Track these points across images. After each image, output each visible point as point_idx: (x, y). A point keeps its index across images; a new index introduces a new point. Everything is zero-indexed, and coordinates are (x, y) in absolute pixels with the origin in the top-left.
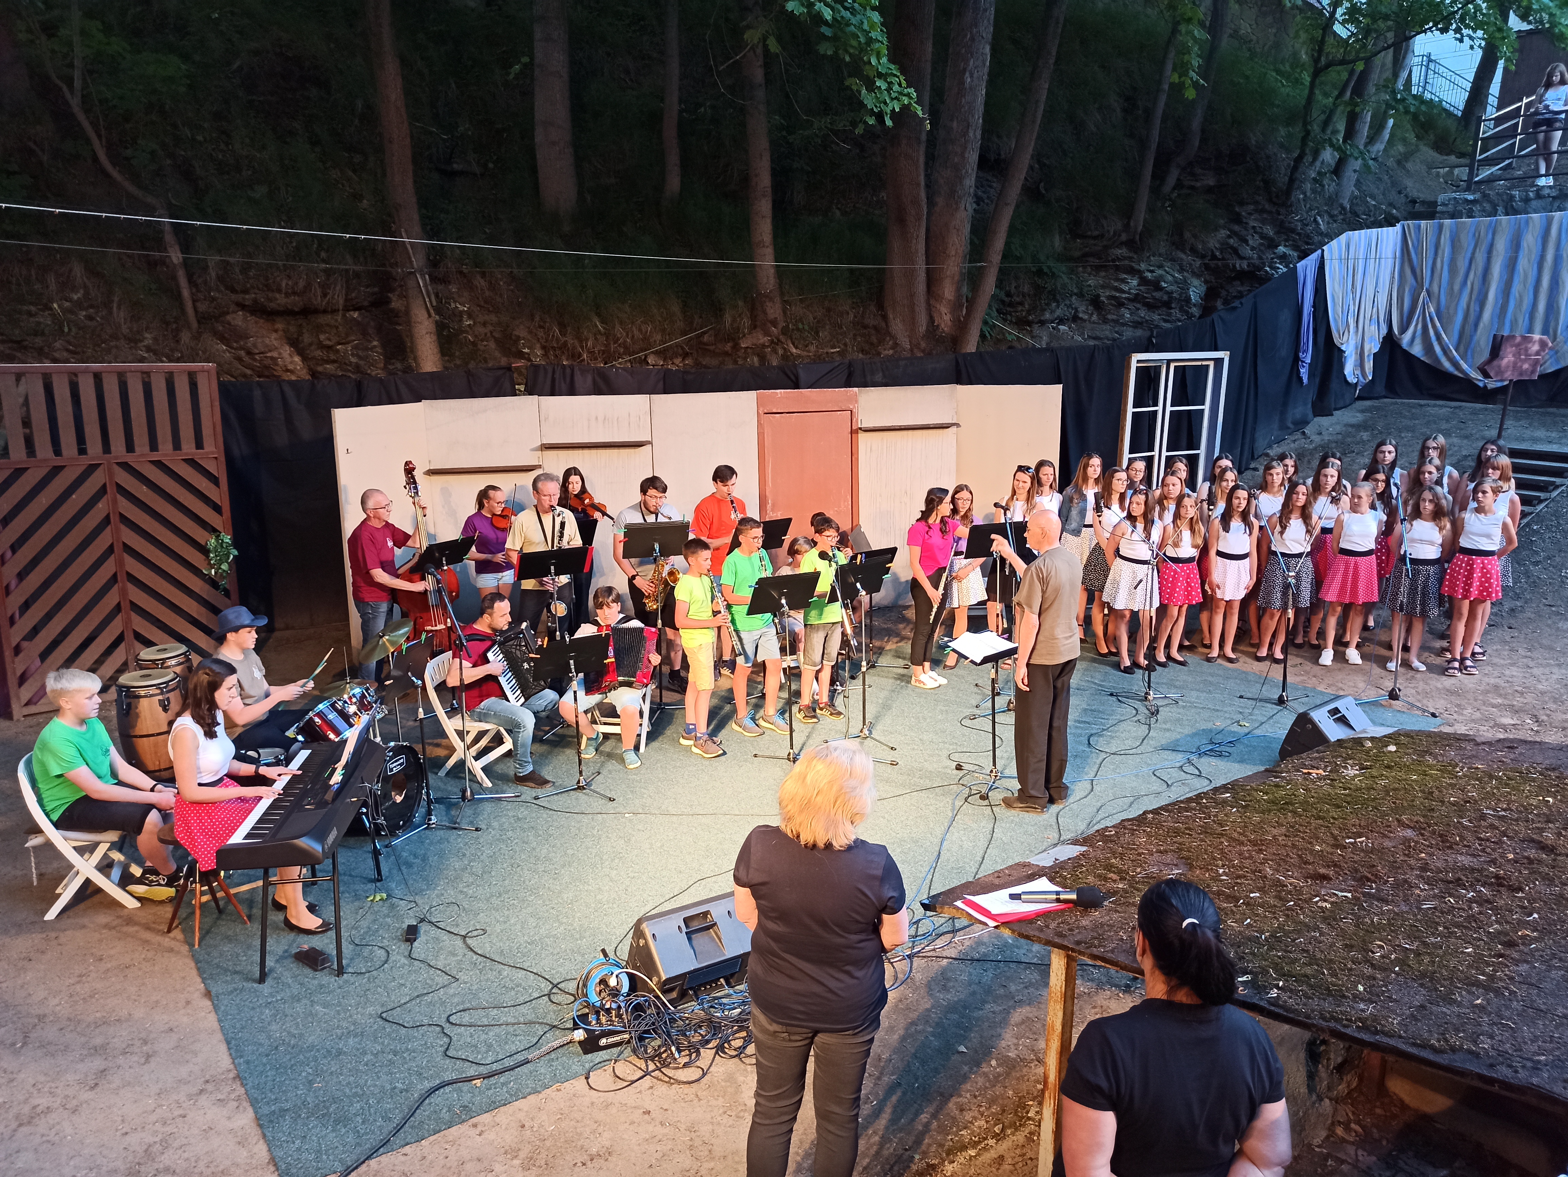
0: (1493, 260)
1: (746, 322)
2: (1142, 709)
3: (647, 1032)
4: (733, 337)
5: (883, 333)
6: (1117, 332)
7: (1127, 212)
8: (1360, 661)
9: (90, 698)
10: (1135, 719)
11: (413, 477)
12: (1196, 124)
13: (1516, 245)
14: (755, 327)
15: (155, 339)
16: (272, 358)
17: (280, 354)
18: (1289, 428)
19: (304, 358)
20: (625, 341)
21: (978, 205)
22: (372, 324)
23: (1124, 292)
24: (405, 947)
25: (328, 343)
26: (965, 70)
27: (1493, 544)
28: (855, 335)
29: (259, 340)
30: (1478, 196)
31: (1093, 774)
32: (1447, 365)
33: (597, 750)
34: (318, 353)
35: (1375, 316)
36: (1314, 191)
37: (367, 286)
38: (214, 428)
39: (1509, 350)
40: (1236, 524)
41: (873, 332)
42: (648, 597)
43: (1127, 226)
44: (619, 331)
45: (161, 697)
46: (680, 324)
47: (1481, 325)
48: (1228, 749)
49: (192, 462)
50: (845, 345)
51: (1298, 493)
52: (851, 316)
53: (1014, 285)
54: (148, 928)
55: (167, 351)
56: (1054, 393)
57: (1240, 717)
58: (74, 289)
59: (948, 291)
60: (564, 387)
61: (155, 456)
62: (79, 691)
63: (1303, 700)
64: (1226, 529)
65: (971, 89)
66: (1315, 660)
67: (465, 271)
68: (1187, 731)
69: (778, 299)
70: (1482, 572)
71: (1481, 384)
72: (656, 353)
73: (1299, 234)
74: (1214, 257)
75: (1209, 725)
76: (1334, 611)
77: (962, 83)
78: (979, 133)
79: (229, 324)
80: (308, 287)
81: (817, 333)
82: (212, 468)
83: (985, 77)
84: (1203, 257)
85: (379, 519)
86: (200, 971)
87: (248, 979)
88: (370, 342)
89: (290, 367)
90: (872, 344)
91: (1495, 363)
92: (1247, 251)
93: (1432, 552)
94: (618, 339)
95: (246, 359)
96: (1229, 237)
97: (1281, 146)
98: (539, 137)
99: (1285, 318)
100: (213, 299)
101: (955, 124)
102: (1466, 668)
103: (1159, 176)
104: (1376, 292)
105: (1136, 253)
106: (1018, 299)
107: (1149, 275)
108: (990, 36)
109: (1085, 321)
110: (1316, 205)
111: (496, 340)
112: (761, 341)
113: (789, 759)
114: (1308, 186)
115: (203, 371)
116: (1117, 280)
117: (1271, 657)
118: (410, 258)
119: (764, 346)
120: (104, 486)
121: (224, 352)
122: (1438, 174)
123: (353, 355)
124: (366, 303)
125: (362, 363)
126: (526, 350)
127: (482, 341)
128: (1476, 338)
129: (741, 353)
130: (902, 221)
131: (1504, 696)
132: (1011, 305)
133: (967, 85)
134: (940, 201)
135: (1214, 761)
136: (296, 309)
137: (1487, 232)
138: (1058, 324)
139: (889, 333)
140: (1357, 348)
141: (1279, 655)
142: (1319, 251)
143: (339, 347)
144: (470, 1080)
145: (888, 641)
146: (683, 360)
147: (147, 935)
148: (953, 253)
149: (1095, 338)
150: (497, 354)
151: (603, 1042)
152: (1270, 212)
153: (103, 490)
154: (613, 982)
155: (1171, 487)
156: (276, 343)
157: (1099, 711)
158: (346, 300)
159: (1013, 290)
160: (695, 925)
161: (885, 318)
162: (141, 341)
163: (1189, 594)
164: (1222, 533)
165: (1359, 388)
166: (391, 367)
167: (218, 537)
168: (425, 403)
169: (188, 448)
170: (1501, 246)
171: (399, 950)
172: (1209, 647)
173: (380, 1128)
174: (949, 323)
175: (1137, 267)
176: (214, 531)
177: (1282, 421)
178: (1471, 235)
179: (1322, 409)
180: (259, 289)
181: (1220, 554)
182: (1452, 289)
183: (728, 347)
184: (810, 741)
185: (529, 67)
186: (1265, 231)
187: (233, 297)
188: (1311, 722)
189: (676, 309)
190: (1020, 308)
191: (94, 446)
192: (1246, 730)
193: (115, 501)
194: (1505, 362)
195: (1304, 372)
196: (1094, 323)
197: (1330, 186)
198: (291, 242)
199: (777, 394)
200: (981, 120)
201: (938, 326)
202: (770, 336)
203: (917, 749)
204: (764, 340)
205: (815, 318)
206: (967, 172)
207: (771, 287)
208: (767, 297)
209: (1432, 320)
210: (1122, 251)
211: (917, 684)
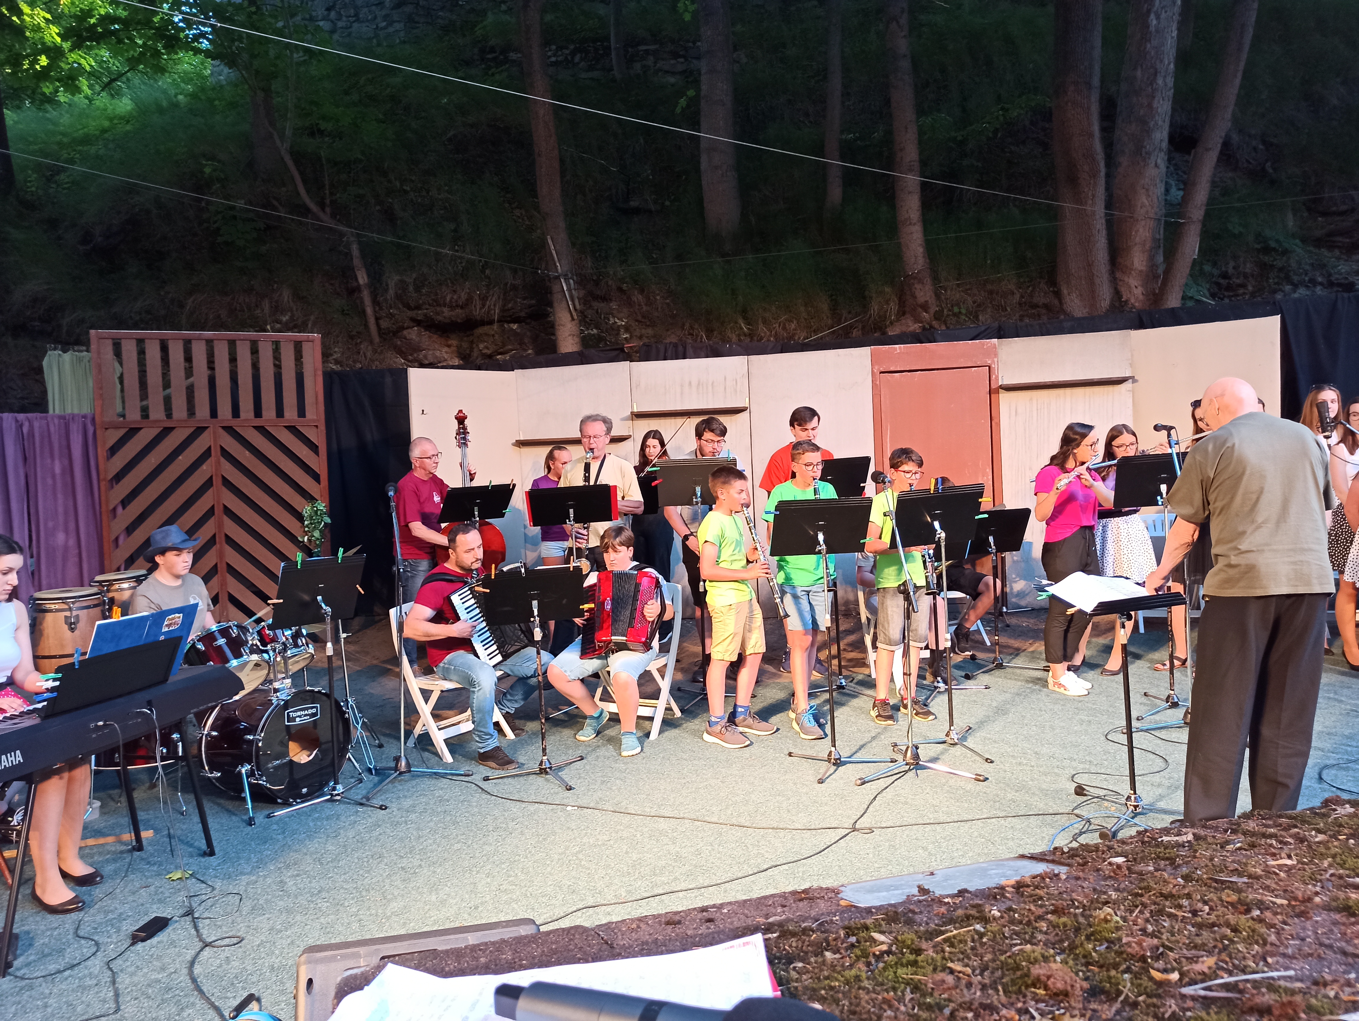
1: (893, 307)
4: (881, 326)
5: (1056, 312)
14: (904, 314)
22: (528, 333)
25: (486, 351)
26: (1149, 11)
29: (430, 352)
37: (524, 299)
38: (317, 397)
41: (1044, 311)
44: (763, 330)
46: (827, 320)
49: (292, 429)
52: (1017, 296)
53: (1232, 264)
55: (350, 362)
59: (1138, 260)
61: (258, 422)
69: (928, 281)
77: (1146, 27)
78: (1170, 81)
79: (405, 338)
80: (469, 300)
81: (977, 317)
82: (312, 436)
83: (1176, 17)
85: (425, 469)
88: (526, 350)
98: (704, 164)
100: (392, 315)
101: (1139, 73)
106: (1238, 281)
112: (912, 329)
118: (555, 264)
119: (914, 333)
120: (209, 448)
124: (523, 314)
130: (1073, 180)
132: (1229, 288)
133: (1152, 29)
134: (1124, 161)
136: (462, 323)
139: (1063, 311)
143: (498, 356)
148: (1143, 217)
153: (208, 454)
156: (445, 355)
158: (503, 310)
159: (1230, 271)
161: (1058, 294)
162: (332, 355)
167: (314, 504)
168: (518, 372)
169: (290, 415)
174: (1141, 297)
180: (429, 305)
187: (409, 313)
189: (824, 306)
190: (1241, 291)
191: (203, 411)
193: (218, 464)
198: (461, 263)
199: (896, 349)
200: (1172, 66)
201: (1126, 302)
202: (921, 322)
203: (1026, 764)
204: (915, 327)
205: (974, 302)
206: (1156, 124)
207: (920, 267)
208: (916, 278)
211: (1056, 689)
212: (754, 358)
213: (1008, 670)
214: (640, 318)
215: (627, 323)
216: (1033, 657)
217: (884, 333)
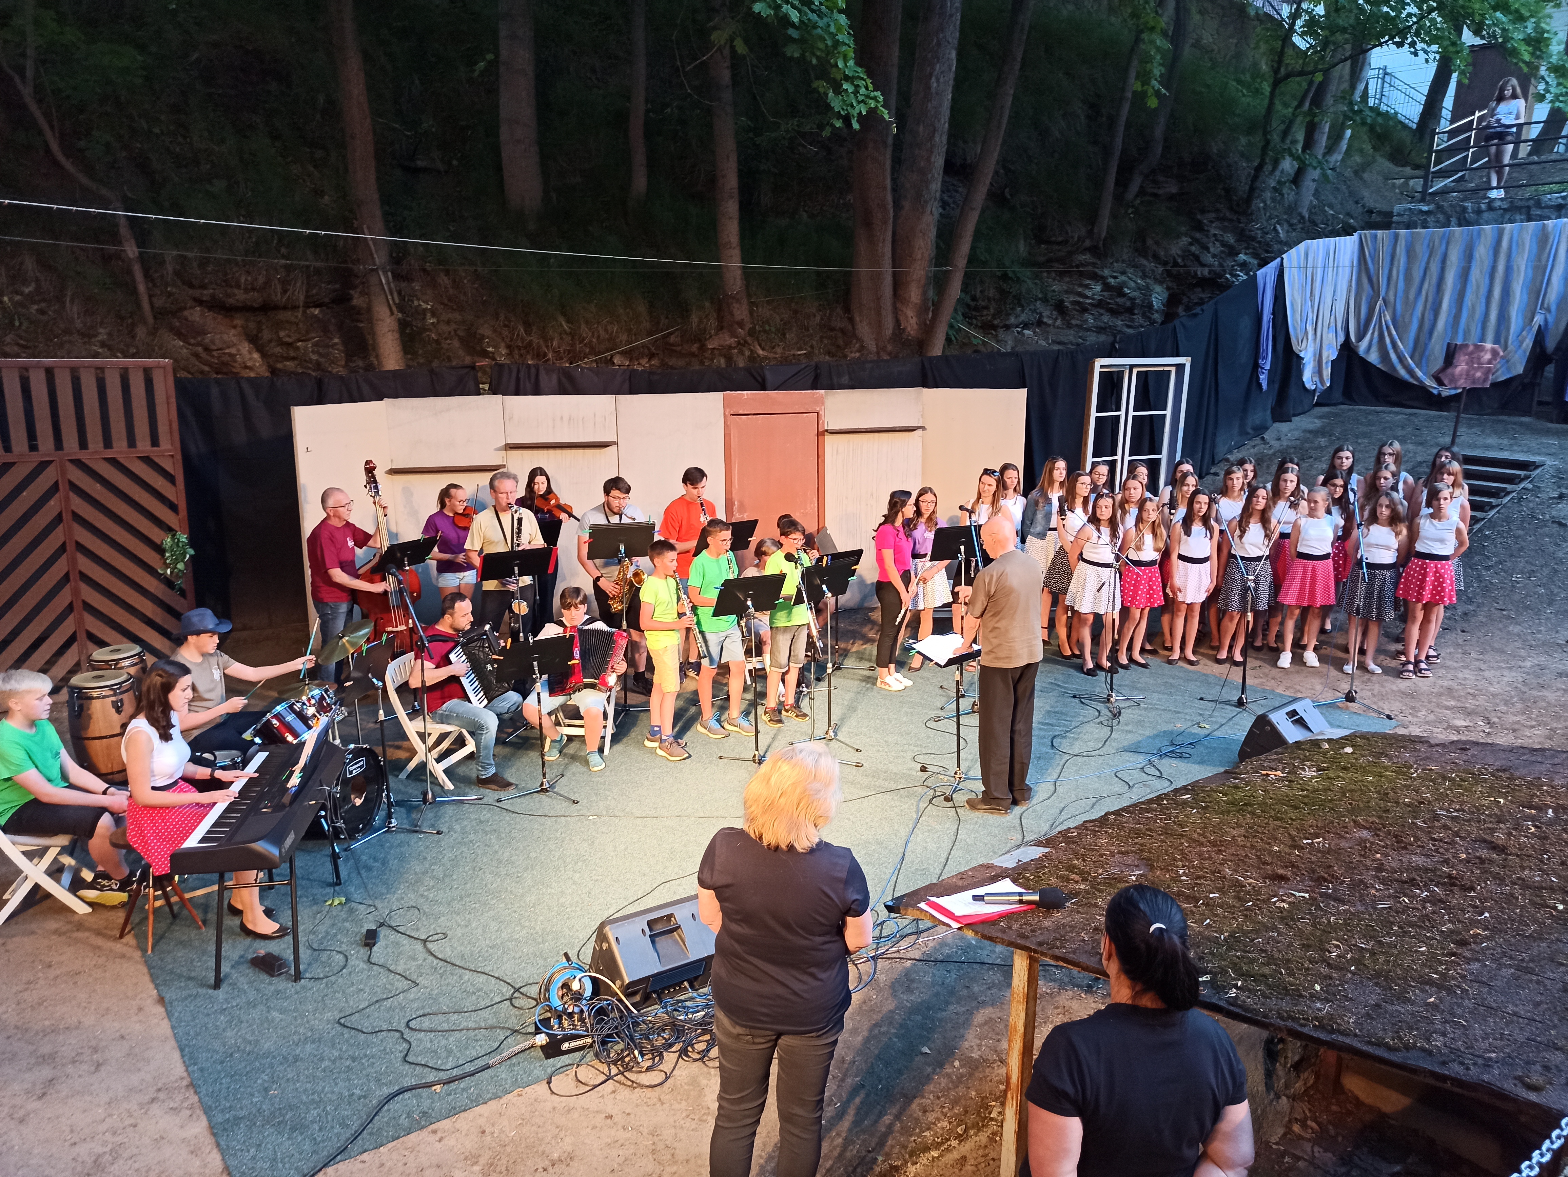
0: (1447, 271)
1: (713, 323)
2: (1105, 712)
3: (610, 1036)
4: (700, 338)
5: (850, 335)
6: (1080, 337)
7: (1092, 219)
8: (1317, 664)
9: (40, 699)
10: (1098, 721)
11: (374, 476)
12: (1159, 132)
13: (1469, 256)
14: (722, 328)
15: (110, 334)
16: (230, 355)
17: (238, 350)
18: (1248, 434)
19: (264, 355)
20: (591, 341)
21: (944, 209)
22: (333, 320)
23: (1087, 297)
24: (364, 951)
25: (287, 339)
26: (931, 74)
27: (1447, 549)
28: (822, 337)
29: (218, 336)
30: (1432, 207)
31: (1056, 776)
32: (1402, 373)
33: (560, 752)
34: (278, 350)
35: (1333, 324)
36: (1273, 200)
37: (329, 283)
38: (170, 425)
39: (1462, 358)
40: (1197, 528)
41: (840, 335)
42: (613, 598)
43: (1091, 232)
44: (584, 331)
45: (114, 699)
46: (646, 325)
47: (1435, 334)
48: (1189, 751)
49: (147, 460)
50: (812, 347)
51: (1258, 497)
52: (818, 318)
53: (979, 289)
54: (99, 933)
55: (122, 346)
56: (1019, 397)
57: (1200, 719)
58: (25, 282)
59: (914, 295)
60: (529, 386)
61: (109, 454)
62: (29, 692)
63: (1262, 702)
64: (1188, 533)
65: (937, 94)
66: (1274, 662)
67: (429, 269)
68: (1148, 732)
69: (745, 301)
70: (1435, 576)
71: (1435, 392)
72: (622, 353)
73: (1259, 242)
74: (1176, 264)
75: (1170, 727)
76: (1292, 614)
77: (928, 87)
78: (945, 138)
79: (187, 319)
80: (268, 283)
81: (784, 335)
82: (168, 466)
83: (951, 82)
84: (1165, 264)
85: (339, 518)
86: (153, 978)
87: (203, 985)
88: (332, 339)
89: (249, 364)
90: (838, 346)
91: (1449, 371)
92: (1208, 259)
93: (1388, 557)
94: (584, 339)
95: (204, 355)
97: (1242, 155)
98: (504, 134)
99: (1245, 325)
100: (170, 294)
101: (921, 129)
102: (1420, 671)
103: (1122, 183)
104: (1334, 300)
105: (1099, 259)
106: (983, 304)
107: (1112, 281)
108: (956, 42)
109: (1049, 325)
110: (1276, 213)
111: (461, 339)
112: (728, 343)
113: (754, 761)
114: (1268, 195)
115: (158, 366)
116: (1081, 285)
117: (1230, 660)
118: (372, 255)
119: (730, 347)
120: (56, 483)
121: (181, 347)
122: (1394, 184)
123: (313, 352)
124: (327, 300)
125: (322, 360)
126: (491, 349)
127: (446, 339)
128: (1430, 346)
129: (708, 354)
130: (868, 224)
131: (1458, 699)
132: (976, 309)
133: (933, 90)
134: (907, 205)
135: (1174, 762)
136: (256, 306)
137: (1441, 242)
138: (1023, 328)
139: (855, 336)
140: (1315, 355)
141: (1238, 658)
142: (1279, 259)
143: (299, 344)
144: (429, 1085)
145: (853, 644)
146: (650, 360)
147: (99, 941)
148: (919, 256)
149: (1060, 343)
150: (461, 352)
151: (565, 1046)
152: (1231, 221)
153: (55, 488)
154: (575, 986)
155: (1132, 491)
156: (234, 339)
157: (1062, 713)
158: (307, 297)
159: (978, 294)
160: (659, 928)
161: (851, 320)
162: (95, 336)
163: (1151, 597)
164: (1184, 537)
165: (1317, 394)
166: (352, 365)
167: (174, 536)
168: (386, 401)
169: (144, 445)
170: (1455, 256)
171: (358, 955)
172: (1171, 649)
173: (338, 1135)
174: (915, 327)
175: (1100, 273)
176: (170, 530)
177: (1242, 426)
178: (1425, 246)
179: (1281, 414)
180: (217, 284)
181: (1182, 557)
182: (1407, 298)
183: (695, 348)
184: (776, 743)
185: (494, 64)
186: (1226, 239)
187: (191, 292)
188: (1270, 723)
189: (642, 309)
190: (985, 312)
191: (46, 442)
192: (1206, 732)
193: (67, 499)
194: (1459, 369)
195: (1263, 378)
196: (1058, 328)
197: (1289, 194)
198: (250, 237)
199: (744, 394)
200: (947, 125)
201: (904, 329)
203: (882, 751)
206: (933, 176)
207: (738, 288)
208: (733, 298)
209: (1388, 327)
210: (1086, 257)
211: (883, 686)
212: (621, 397)
213: (844, 671)
215: (432, 306)
216: (861, 657)
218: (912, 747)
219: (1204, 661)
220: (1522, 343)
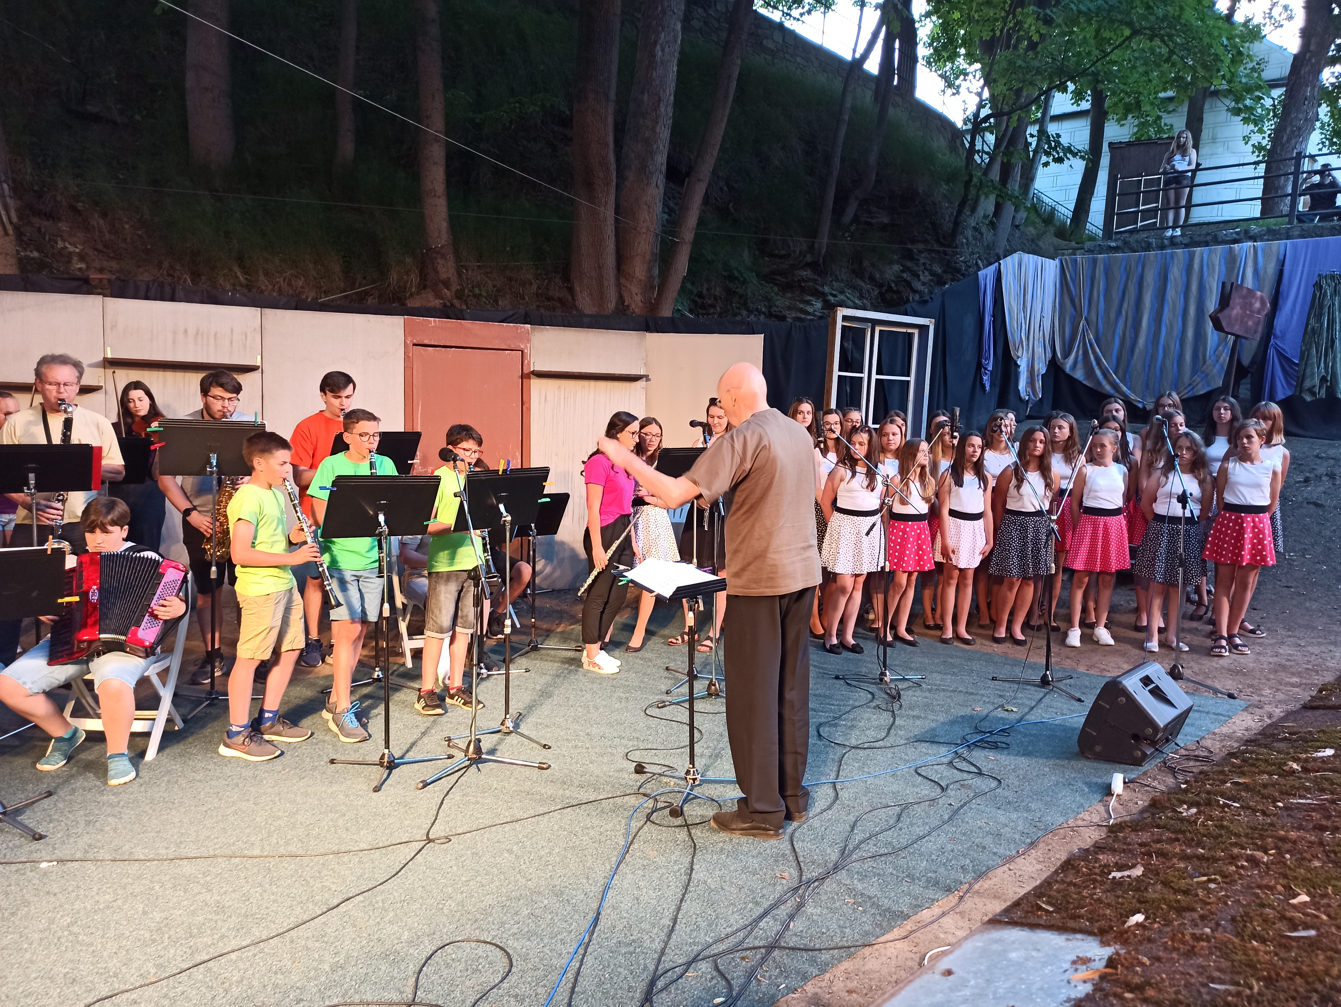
0: (1145, 290)
1: (414, 278)
2: (880, 695)
4: (399, 297)
5: (569, 306)
7: (812, 234)
8: (1112, 642)
10: (874, 704)
12: (873, 159)
13: (1164, 278)
14: (425, 287)
23: (809, 313)
26: (655, 43)
27: (1265, 497)
30: (1119, 243)
31: (833, 775)
32: (1107, 386)
35: (1041, 340)
36: (975, 238)
39: (1236, 302)
40: (969, 477)
41: (558, 304)
43: (811, 248)
46: (340, 283)
47: (1137, 351)
48: (1004, 739)
52: (535, 287)
53: (706, 286)
56: (756, 342)
57: (1000, 701)
59: (639, 269)
63: (1068, 681)
64: (959, 483)
65: (662, 62)
66: (1061, 641)
68: (942, 718)
69: (451, 257)
71: (1140, 406)
74: (890, 289)
75: (967, 711)
76: (1081, 582)
77: (653, 55)
78: (670, 110)
81: (496, 301)
83: (677, 54)
84: (881, 286)
91: (1226, 312)
92: (918, 286)
96: (903, 271)
97: (945, 196)
98: (191, 79)
99: (969, 321)
101: (646, 97)
102: (1236, 647)
103: (839, 210)
104: (1042, 317)
105: (820, 276)
106: (710, 302)
107: (832, 298)
108: (681, 14)
110: (977, 250)
112: (432, 302)
114: (969, 233)
116: (803, 301)
117: (1011, 637)
128: (1133, 363)
130: (589, 185)
131: (1299, 674)
132: (703, 306)
133: (658, 59)
134: (631, 176)
135: (992, 755)
137: (1137, 267)
139: (575, 307)
140: (1028, 366)
141: (1020, 636)
142: (997, 264)
145: (558, 625)
148: (644, 230)
152: (938, 252)
155: (891, 437)
157: (825, 696)
159: (705, 292)
161: (571, 290)
163: (921, 558)
164: (954, 488)
165: (1030, 405)
170: (1150, 278)
172: (940, 628)
174: (640, 304)
175: (820, 289)
178: (1123, 268)
181: (953, 513)
182: (1109, 317)
186: (934, 268)
188: (1125, 693)
189: (337, 268)
190: (712, 311)
192: (1017, 716)
194: (1235, 312)
195: (986, 379)
197: (988, 236)
199: (430, 322)
200: (672, 98)
201: (628, 306)
202: (443, 299)
203: (582, 747)
204: (436, 303)
205: (494, 286)
206: (658, 147)
207: (443, 242)
208: (438, 253)
209: (1091, 345)
210: (806, 273)
211: (591, 668)
212: (269, 312)
213: (543, 652)
214: (100, 247)
215: (82, 250)
216: (565, 637)
217: (403, 304)
218: (624, 742)
219: (979, 641)
220: (1218, 358)
